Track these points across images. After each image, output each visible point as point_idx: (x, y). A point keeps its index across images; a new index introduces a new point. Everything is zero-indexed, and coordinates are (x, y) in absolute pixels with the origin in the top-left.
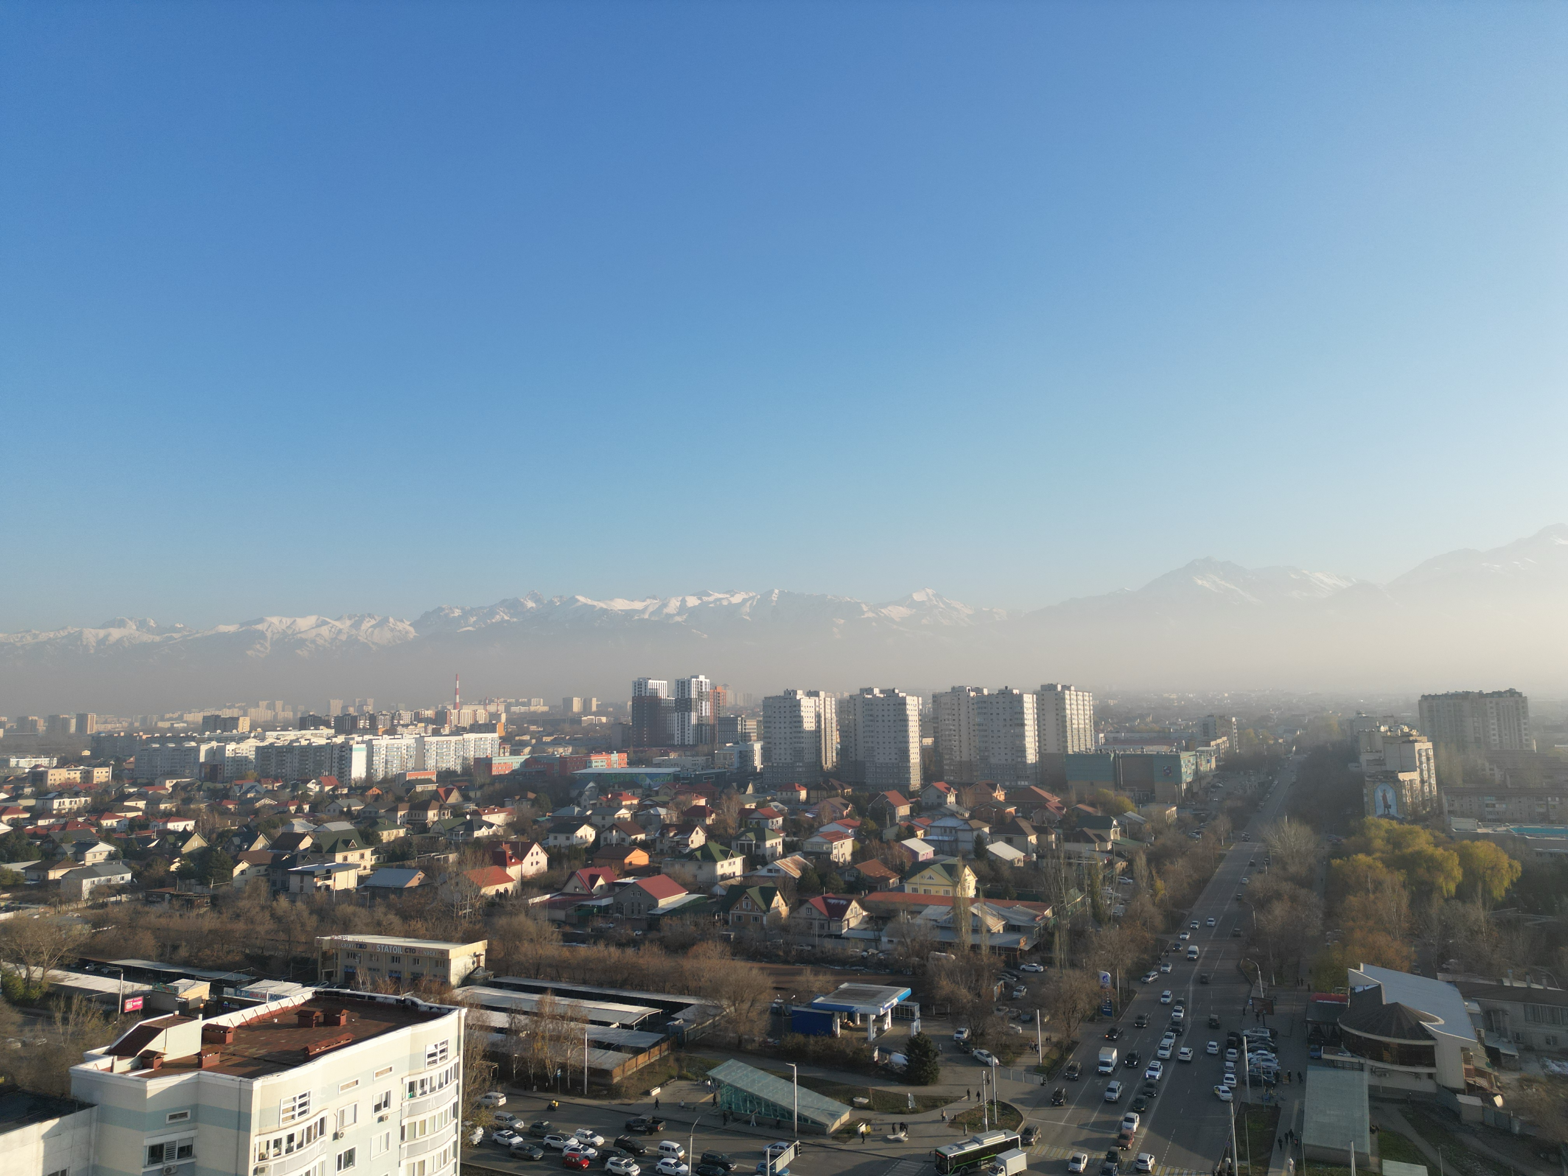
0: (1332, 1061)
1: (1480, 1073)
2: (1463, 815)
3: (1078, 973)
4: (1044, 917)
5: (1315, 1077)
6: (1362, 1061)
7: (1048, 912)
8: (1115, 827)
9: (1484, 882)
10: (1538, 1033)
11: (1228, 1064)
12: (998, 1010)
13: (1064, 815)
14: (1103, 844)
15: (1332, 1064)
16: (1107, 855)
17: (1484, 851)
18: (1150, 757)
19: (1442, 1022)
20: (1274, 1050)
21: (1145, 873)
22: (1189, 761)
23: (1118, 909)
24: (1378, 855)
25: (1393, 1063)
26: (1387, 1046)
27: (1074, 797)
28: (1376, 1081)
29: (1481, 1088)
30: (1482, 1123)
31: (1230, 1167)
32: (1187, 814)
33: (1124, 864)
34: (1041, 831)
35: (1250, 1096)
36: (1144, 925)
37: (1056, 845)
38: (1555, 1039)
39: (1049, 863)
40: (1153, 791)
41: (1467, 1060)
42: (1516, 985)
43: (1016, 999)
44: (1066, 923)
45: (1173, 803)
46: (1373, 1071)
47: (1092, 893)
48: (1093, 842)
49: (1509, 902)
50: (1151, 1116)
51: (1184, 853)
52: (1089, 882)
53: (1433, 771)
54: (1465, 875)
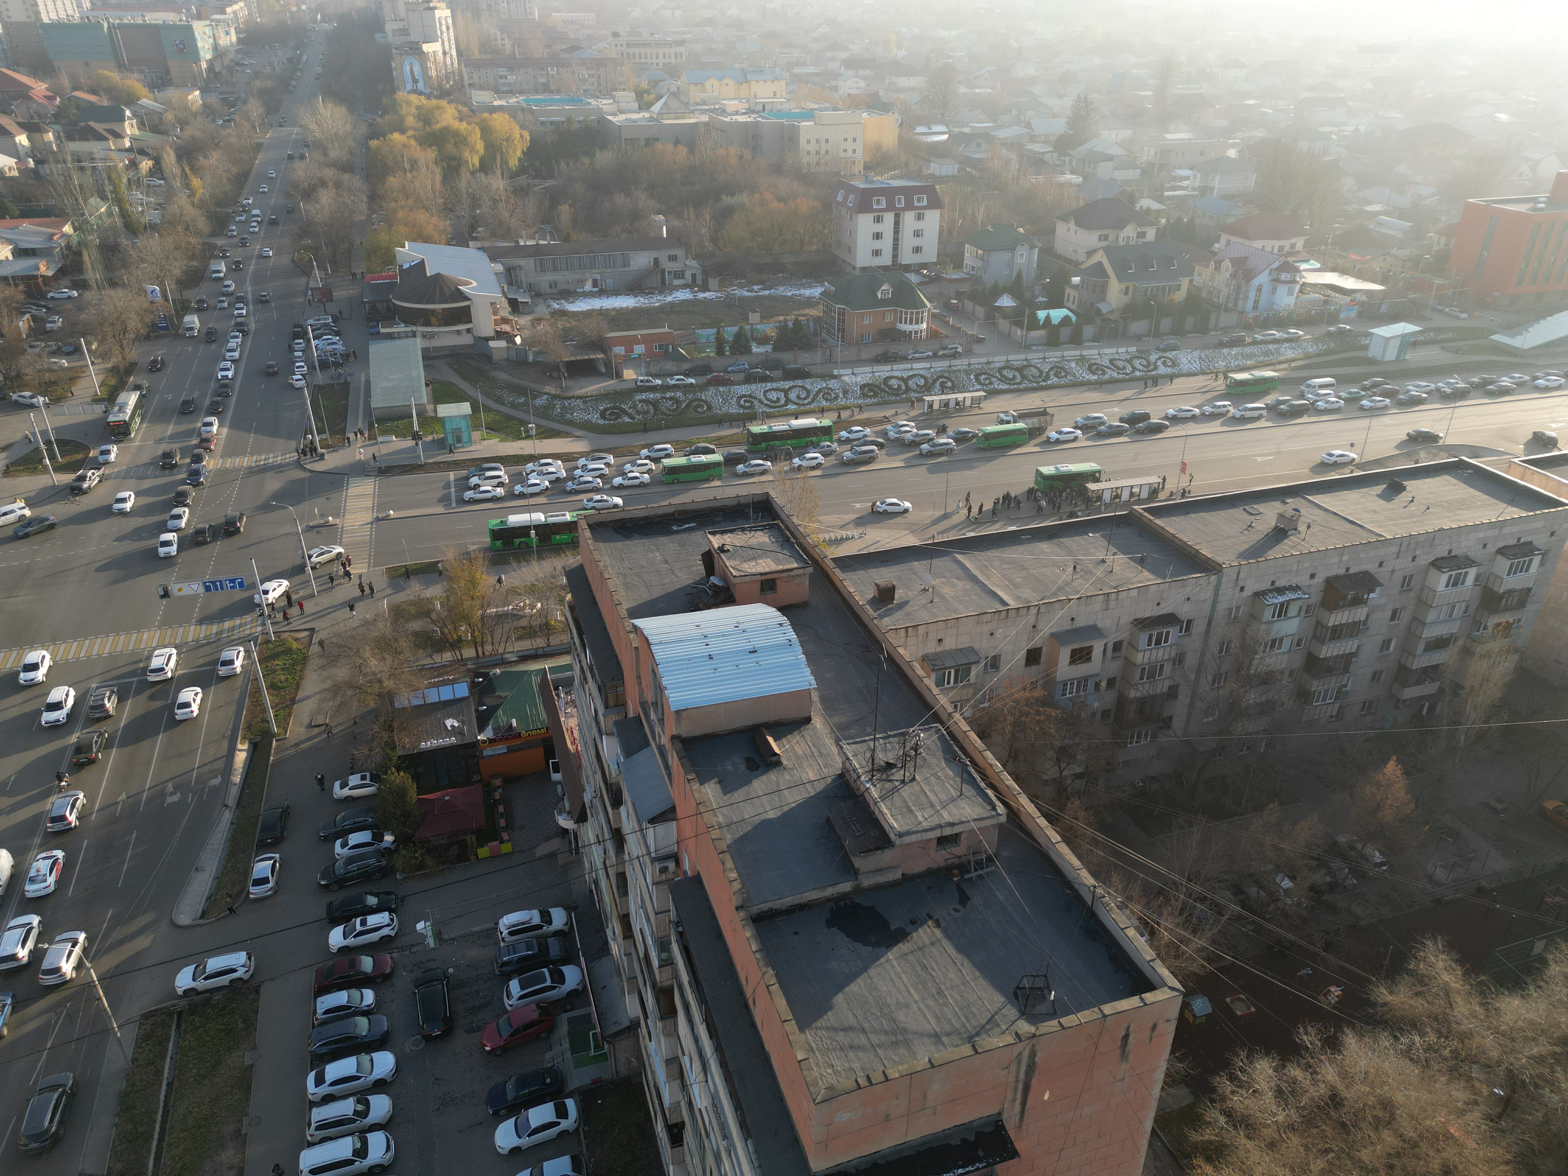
0: (390, 334)
1: (505, 321)
2: (482, 88)
3: (120, 292)
4: (63, 235)
5: (377, 350)
6: (414, 329)
7: (67, 229)
8: (129, 118)
9: (502, 153)
10: (544, 280)
11: (297, 354)
12: (32, 347)
13: (58, 107)
14: (119, 141)
15: (390, 337)
16: (126, 154)
17: (500, 122)
18: (156, 27)
19: (475, 284)
20: (337, 334)
21: (177, 171)
22: (205, 33)
23: (154, 216)
24: (411, 133)
25: (440, 325)
26: (433, 312)
27: (66, 82)
28: (427, 344)
29: (506, 333)
30: (507, 360)
31: (312, 442)
32: (213, 99)
33: (150, 163)
34: (30, 128)
35: (320, 378)
36: (187, 229)
37: (58, 146)
38: (555, 283)
39: (52, 169)
40: (167, 72)
41: (495, 313)
42: (528, 243)
43: (52, 331)
44: (94, 239)
45: (195, 86)
46: (424, 336)
47: (119, 201)
48: (105, 139)
49: (522, 170)
50: (229, 415)
51: (217, 145)
52: (111, 188)
53: (453, 42)
54: (486, 148)
